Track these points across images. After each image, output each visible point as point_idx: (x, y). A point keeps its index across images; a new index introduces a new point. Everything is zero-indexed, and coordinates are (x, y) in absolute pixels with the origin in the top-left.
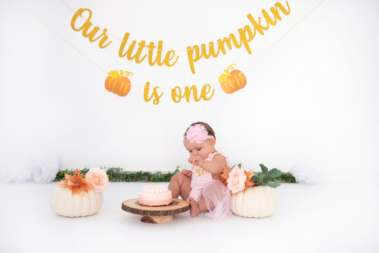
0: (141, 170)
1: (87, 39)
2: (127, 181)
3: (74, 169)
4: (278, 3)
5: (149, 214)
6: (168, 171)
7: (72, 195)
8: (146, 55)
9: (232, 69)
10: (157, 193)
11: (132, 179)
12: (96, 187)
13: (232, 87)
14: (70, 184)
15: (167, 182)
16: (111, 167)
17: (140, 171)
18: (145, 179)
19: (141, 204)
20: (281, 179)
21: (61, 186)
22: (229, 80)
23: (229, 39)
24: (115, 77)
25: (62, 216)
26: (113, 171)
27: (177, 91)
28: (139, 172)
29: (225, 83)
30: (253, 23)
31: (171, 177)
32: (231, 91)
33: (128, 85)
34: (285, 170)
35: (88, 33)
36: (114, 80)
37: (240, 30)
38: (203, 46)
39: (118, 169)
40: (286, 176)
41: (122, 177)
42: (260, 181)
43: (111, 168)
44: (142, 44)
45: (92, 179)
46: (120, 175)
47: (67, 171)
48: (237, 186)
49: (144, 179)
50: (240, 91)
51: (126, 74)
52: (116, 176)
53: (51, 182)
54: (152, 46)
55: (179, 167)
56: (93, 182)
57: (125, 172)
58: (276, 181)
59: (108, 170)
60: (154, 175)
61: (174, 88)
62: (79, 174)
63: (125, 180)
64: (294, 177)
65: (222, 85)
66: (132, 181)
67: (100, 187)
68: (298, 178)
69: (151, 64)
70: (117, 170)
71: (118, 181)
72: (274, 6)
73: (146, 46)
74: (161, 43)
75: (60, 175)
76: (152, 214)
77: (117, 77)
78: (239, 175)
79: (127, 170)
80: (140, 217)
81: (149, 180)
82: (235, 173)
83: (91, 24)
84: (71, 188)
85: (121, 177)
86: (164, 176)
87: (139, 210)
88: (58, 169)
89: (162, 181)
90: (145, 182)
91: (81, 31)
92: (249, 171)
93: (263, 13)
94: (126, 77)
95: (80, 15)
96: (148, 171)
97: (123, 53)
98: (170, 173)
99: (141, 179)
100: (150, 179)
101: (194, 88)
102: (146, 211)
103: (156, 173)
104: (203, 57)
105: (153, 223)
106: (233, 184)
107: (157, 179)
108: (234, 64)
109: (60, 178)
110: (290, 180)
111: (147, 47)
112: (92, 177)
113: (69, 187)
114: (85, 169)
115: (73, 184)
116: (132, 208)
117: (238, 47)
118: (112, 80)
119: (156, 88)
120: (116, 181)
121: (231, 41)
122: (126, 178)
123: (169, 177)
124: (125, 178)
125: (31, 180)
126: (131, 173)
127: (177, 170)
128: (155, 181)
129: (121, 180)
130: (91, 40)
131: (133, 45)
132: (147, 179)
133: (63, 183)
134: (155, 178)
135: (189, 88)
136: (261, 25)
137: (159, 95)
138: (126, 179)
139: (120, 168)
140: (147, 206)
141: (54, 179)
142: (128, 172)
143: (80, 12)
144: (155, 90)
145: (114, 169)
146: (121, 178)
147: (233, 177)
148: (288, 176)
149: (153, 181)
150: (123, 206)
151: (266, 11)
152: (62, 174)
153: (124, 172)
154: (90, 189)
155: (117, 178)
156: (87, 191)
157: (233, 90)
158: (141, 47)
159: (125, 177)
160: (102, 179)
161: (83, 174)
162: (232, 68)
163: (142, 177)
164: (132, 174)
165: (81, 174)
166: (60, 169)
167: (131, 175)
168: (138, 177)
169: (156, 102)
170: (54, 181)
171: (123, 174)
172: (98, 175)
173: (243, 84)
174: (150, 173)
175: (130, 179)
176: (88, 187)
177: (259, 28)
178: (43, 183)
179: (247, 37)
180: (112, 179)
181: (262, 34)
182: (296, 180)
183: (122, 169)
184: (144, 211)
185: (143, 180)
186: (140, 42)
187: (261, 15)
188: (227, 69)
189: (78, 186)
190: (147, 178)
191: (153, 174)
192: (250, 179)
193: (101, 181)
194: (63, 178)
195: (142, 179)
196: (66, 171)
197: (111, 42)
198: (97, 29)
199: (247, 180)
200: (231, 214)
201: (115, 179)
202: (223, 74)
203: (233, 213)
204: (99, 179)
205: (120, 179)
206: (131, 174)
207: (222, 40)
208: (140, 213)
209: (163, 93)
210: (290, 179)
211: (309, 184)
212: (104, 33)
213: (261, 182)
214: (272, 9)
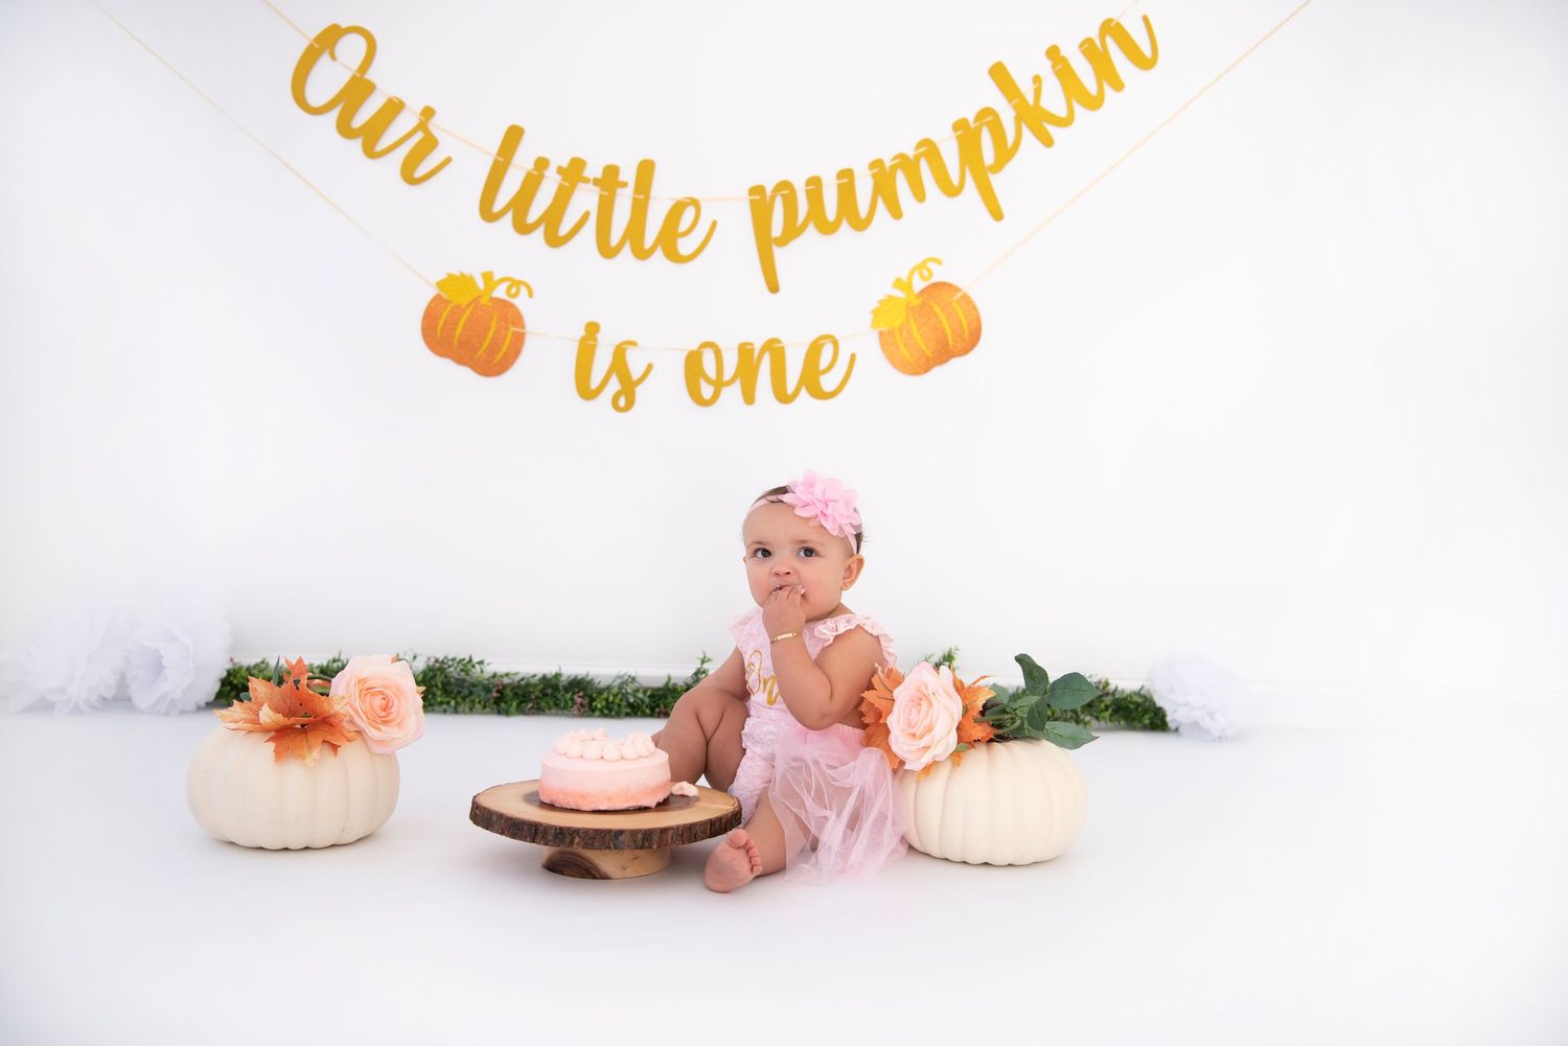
0: (558, 671)
1: (356, 145)
2: (499, 713)
3: (287, 661)
4: (1113, 24)
5: (578, 844)
6: (666, 676)
7: (277, 760)
8: (586, 216)
9: (926, 279)
10: (613, 762)
11: (521, 702)
12: (372, 732)
13: (925, 349)
14: (268, 720)
15: (659, 717)
16: (438, 656)
17: (553, 673)
18: (574, 703)
19: (548, 802)
20: (1111, 715)
21: (233, 725)
22: (912, 320)
23: (917, 158)
24: (463, 299)
25: (233, 843)
26: (445, 669)
27: (709, 360)
28: (549, 676)
29: (897, 335)
30: (1010, 100)
31: (675, 699)
32: (921, 365)
33: (514, 333)
34: (1125, 682)
35: (359, 121)
36: (458, 310)
37: (960, 125)
38: (815, 184)
39: (467, 665)
40: (1131, 702)
41: (483, 694)
42: (1018, 722)
43: (441, 659)
44: (574, 172)
45: (358, 699)
46: (474, 685)
47: (263, 666)
48: (923, 743)
49: (570, 703)
50: (955, 363)
51: (508, 291)
52: (459, 692)
53: (199, 708)
54: (610, 179)
55: (709, 660)
56: (360, 711)
57: (494, 676)
58: (1089, 722)
59: (428, 666)
60: (608, 688)
61: (695, 347)
62: (304, 681)
63: (492, 709)
64: (1160, 709)
65: (887, 340)
66: (521, 711)
67: (388, 732)
68: (1174, 711)
69: (607, 251)
70: (461, 666)
71: (467, 709)
72: (1094, 34)
73: (586, 181)
74: (646, 170)
75: (235, 682)
76: (590, 842)
77: (473, 301)
78: (932, 698)
79: (501, 669)
80: (543, 851)
81: (587, 709)
82: (918, 690)
83: (370, 88)
84: (273, 734)
85: (479, 696)
86: (648, 693)
87: (541, 824)
88: (229, 658)
89: (639, 714)
90: (574, 716)
91: (334, 115)
92: (975, 683)
93: (1050, 59)
94: (504, 301)
95: (328, 52)
96: (587, 675)
97: (498, 206)
98: (672, 682)
99: (557, 705)
100: (594, 704)
101: (774, 349)
102: (569, 828)
103: (618, 681)
104: (811, 228)
105: (594, 878)
106: (913, 731)
107: (619, 705)
108: (934, 260)
109: (233, 693)
110: (1147, 722)
111: (590, 186)
112: (357, 693)
113: (266, 730)
114: (334, 661)
115: (280, 719)
116: (512, 819)
117: (951, 191)
118: (452, 311)
119: (624, 346)
120: (456, 711)
121: (924, 167)
122: (500, 698)
123: (670, 699)
124: (492, 701)
125: (118, 700)
126: (518, 678)
127: (699, 670)
128: (613, 713)
129: (478, 706)
130: (371, 152)
131: (536, 173)
132: (582, 705)
133: (243, 716)
134: (613, 702)
135: (753, 349)
136: (1041, 108)
137: (636, 374)
138: (497, 702)
139: (475, 660)
140: (572, 810)
141: (212, 698)
142: (507, 675)
143: (329, 39)
144: (620, 352)
145: (450, 663)
146: (477, 700)
147: (910, 704)
148: (1138, 705)
149: (606, 711)
150: (477, 808)
151: (1064, 52)
152: (242, 681)
153: (490, 675)
154: (349, 741)
155: (464, 698)
156: (335, 748)
157: (927, 359)
158: (567, 184)
159: (495, 694)
160: (396, 701)
161: (322, 679)
162: (926, 273)
163: (559, 696)
164: (522, 683)
165: (317, 681)
166: (236, 660)
167: (519, 687)
168: (546, 695)
169: (622, 402)
170: (210, 705)
171: (486, 682)
172: (382, 687)
173: (970, 339)
174: (592, 680)
175: (514, 704)
176: (341, 732)
177: (1035, 119)
178: (167, 713)
179: (989, 155)
180: (441, 703)
181: (1048, 142)
182: (1168, 719)
183: (481, 663)
184: (561, 828)
185: (565, 708)
186: (565, 164)
187: (1045, 68)
188: (904, 277)
189: (299, 726)
190: (579, 700)
191: (603, 685)
192: (976, 713)
193: (393, 710)
194: (242, 695)
195: (562, 705)
196: (259, 670)
197: (448, 160)
198: (394, 108)
199: (963, 716)
200: (903, 850)
201: (453, 703)
202: (890, 298)
203: (911, 848)
204: (384, 702)
205: (473, 701)
206: (519, 682)
207: (888, 164)
208: (544, 837)
209: (650, 367)
210: (1147, 716)
211: (1220, 738)
212: (423, 126)
213: (1022, 724)
214: (1086, 46)
